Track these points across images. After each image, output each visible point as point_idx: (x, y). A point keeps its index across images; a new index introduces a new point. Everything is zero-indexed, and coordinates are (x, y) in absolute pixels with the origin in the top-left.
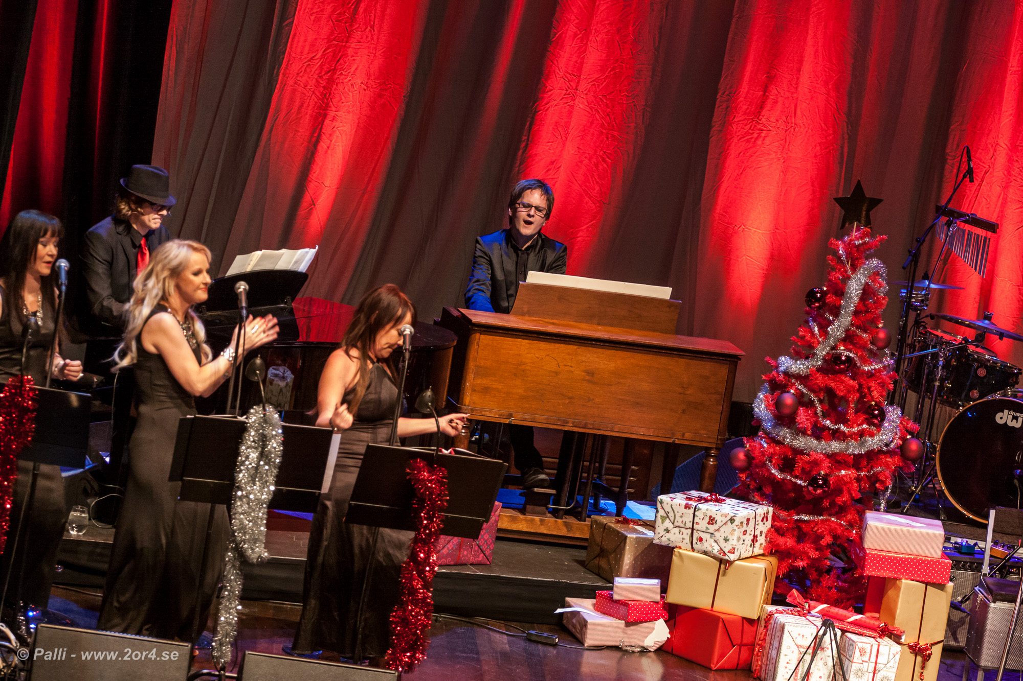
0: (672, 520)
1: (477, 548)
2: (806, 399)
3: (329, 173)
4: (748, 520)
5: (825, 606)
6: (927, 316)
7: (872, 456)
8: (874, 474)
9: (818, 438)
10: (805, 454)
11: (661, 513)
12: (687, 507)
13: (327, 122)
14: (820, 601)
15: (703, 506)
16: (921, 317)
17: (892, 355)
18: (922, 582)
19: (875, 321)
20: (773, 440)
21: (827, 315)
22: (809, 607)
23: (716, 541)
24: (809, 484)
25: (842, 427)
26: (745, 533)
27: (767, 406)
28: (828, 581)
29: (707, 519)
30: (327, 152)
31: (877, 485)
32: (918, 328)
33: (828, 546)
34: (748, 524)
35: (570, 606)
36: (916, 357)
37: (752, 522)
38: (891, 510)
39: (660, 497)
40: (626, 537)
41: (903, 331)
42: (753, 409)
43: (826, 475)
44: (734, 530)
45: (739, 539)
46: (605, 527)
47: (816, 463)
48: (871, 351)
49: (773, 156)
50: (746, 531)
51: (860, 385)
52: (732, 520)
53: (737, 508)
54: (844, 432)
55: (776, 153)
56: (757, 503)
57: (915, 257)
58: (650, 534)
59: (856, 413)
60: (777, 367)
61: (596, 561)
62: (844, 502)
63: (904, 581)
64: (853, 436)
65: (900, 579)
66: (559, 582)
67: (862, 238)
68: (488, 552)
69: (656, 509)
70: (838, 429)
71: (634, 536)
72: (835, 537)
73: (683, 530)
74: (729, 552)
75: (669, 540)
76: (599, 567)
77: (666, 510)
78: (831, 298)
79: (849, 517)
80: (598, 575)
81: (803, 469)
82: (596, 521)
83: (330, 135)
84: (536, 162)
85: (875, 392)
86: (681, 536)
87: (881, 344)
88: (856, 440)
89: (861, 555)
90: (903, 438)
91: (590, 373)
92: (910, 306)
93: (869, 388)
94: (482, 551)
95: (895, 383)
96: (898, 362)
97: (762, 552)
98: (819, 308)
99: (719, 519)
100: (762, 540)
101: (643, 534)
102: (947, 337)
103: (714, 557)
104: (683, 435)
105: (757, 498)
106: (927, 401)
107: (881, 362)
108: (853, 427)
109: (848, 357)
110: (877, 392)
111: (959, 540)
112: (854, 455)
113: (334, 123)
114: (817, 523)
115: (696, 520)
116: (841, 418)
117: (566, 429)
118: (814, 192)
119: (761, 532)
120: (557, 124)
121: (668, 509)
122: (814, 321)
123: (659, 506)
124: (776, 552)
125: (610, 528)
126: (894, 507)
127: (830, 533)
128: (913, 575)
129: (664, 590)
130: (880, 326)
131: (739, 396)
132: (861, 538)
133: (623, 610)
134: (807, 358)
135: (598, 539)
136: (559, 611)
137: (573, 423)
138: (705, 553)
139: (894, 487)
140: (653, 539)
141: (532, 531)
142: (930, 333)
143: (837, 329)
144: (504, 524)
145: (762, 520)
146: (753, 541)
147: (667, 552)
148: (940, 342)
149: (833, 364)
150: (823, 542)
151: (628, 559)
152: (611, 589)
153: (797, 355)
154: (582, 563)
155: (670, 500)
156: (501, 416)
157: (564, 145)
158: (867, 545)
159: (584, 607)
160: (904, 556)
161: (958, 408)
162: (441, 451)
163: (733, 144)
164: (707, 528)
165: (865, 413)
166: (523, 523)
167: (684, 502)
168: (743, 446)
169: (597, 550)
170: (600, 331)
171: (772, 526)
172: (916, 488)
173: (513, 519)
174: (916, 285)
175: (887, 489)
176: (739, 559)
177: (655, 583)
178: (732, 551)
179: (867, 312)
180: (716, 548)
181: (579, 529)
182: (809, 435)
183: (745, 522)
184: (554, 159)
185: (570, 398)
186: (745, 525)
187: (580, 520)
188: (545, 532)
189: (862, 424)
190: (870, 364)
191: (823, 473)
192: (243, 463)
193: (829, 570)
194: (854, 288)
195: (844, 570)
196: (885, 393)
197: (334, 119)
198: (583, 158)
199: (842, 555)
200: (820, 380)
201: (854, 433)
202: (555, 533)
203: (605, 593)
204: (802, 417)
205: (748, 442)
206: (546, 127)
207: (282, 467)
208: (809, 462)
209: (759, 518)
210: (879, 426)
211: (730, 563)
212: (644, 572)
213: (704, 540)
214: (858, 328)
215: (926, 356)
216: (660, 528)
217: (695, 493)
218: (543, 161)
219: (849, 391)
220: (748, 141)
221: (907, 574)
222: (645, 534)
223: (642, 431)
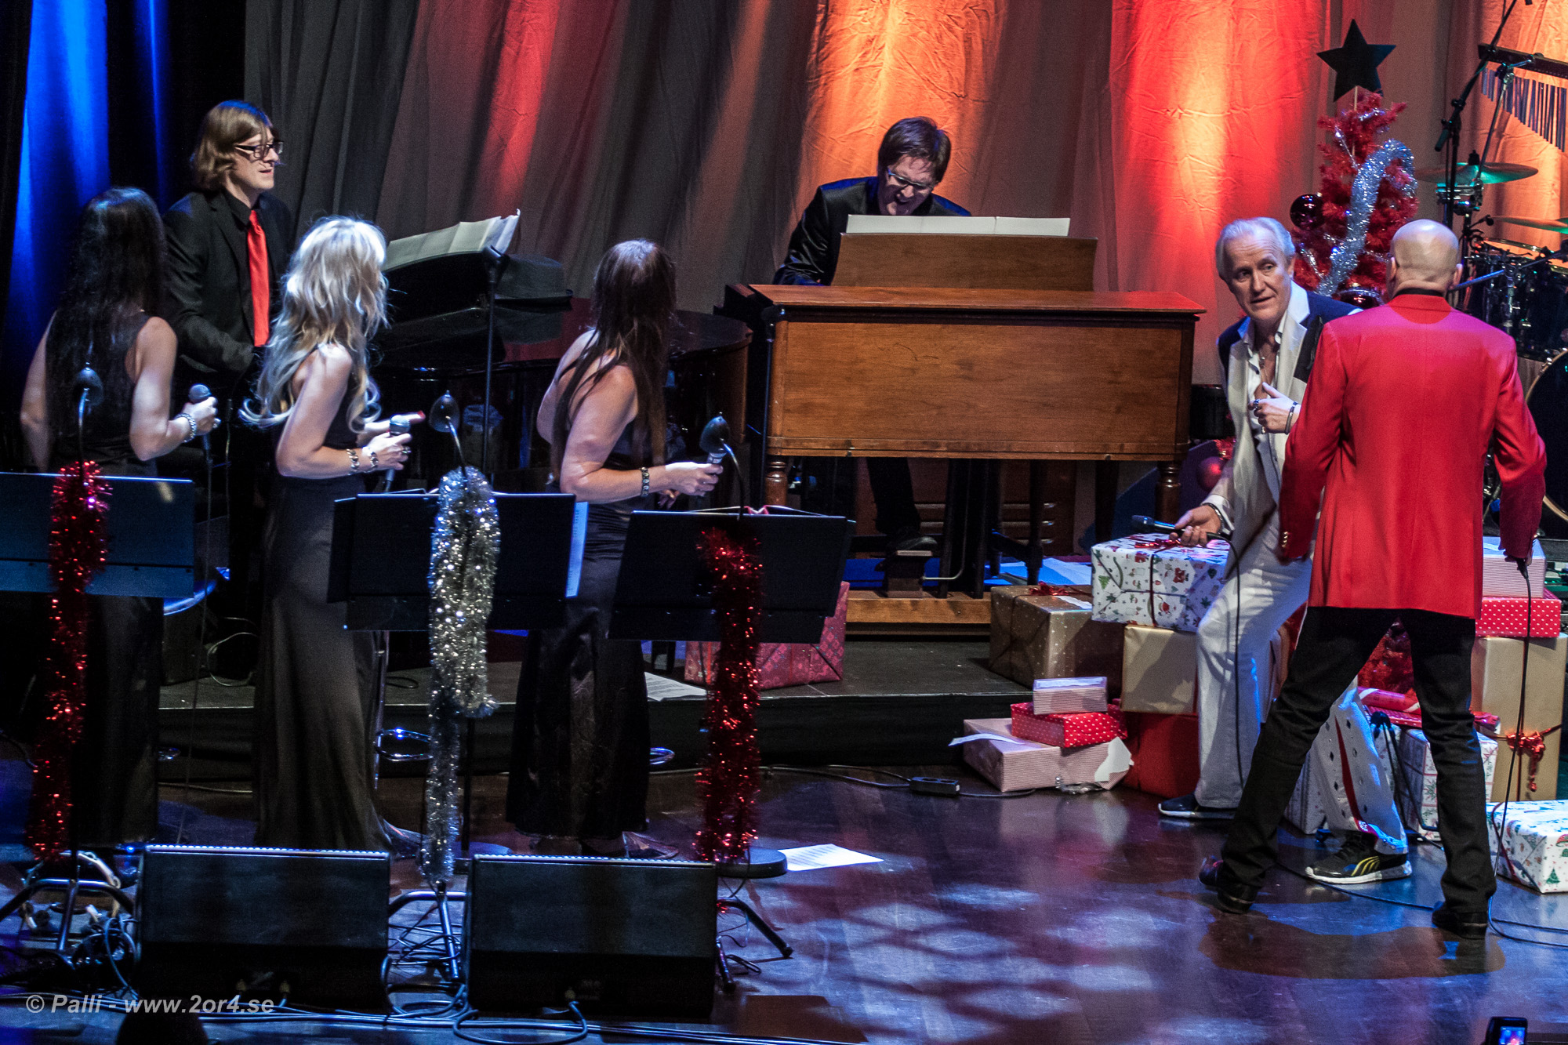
1: (817, 656)
3: (522, 94)
5: (1371, 690)
6: (1481, 221)
11: (1100, 572)
12: (1139, 558)
13: (511, 13)
14: (1363, 683)
15: (1166, 555)
18: (1519, 638)
21: (1327, 236)
23: (1190, 608)
29: (1173, 575)
30: (515, 61)
35: (973, 733)
36: (1472, 287)
39: (1095, 548)
40: (1049, 616)
46: (1013, 603)
52: (1212, 572)
53: (1217, 552)
57: (1452, 130)
61: (1006, 659)
63: (1489, 639)
66: (951, 697)
67: (1367, 110)
68: (835, 662)
69: (1092, 566)
71: (1061, 612)
73: (1136, 595)
75: (1116, 612)
76: (1011, 667)
77: (1108, 567)
78: (1330, 209)
80: (1011, 678)
82: (998, 595)
83: (519, 33)
84: (844, 43)
86: (1134, 606)
91: (966, 365)
92: (1453, 208)
94: (826, 660)
98: (1313, 226)
99: (1191, 572)
101: (1076, 607)
102: (1515, 250)
113: (523, 15)
115: (1156, 577)
117: (940, 455)
118: (1285, 46)
121: (1110, 564)
122: (1308, 247)
123: (1095, 561)
125: (1022, 603)
133: (1054, 730)
135: (1006, 623)
136: (956, 741)
137: (947, 445)
138: (1175, 627)
140: (1091, 614)
141: (900, 621)
142: (1490, 247)
143: (1343, 257)
144: (857, 615)
147: (1114, 633)
148: (1507, 260)
151: (1055, 649)
152: (1030, 698)
154: (983, 663)
155: (1111, 550)
156: (835, 447)
159: (995, 732)
161: (1545, 360)
162: (748, 512)
164: (1174, 589)
166: (882, 611)
167: (1133, 552)
168: (1216, 453)
169: (1005, 641)
170: (975, 297)
172: (1492, 491)
173: (869, 606)
174: (1459, 174)
177: (1097, 682)
179: (1388, 224)
181: (975, 611)
184: (873, 35)
185: (939, 407)
187: (973, 597)
188: (921, 621)
192: (439, 562)
194: (1365, 190)
197: (521, 8)
198: (917, 29)
202: (936, 621)
203: (1022, 706)
205: (1224, 446)
207: (502, 560)
212: (1081, 667)
213: (1172, 608)
214: (1378, 250)
215: (1487, 282)
218: (856, 39)
221: (1494, 628)
222: (1079, 608)
223: (1057, 447)
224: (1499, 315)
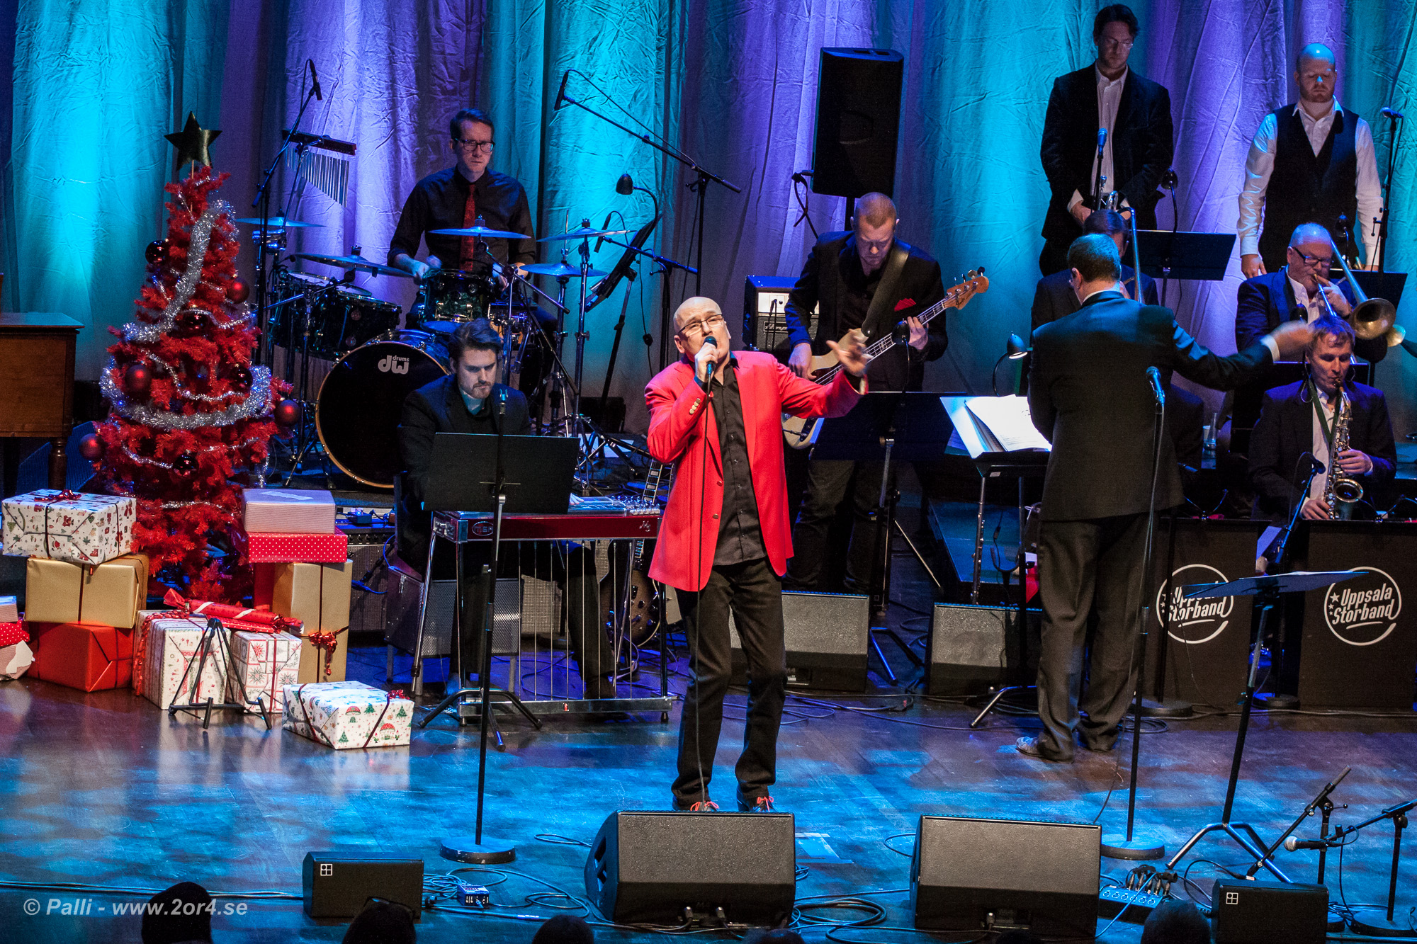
0: (22, 526)
2: (159, 369)
4: (109, 515)
7: (242, 426)
8: (247, 446)
9: (179, 412)
10: (166, 432)
11: (8, 519)
12: (37, 509)
14: (201, 598)
15: (56, 506)
16: (280, 259)
17: (252, 307)
18: (317, 563)
19: (228, 271)
20: (128, 421)
21: (173, 271)
22: (190, 607)
24: (173, 468)
25: (205, 397)
26: (107, 531)
27: (115, 382)
28: (207, 574)
31: (253, 458)
32: (279, 273)
33: (206, 534)
34: (109, 520)
36: (280, 306)
37: (114, 518)
38: (272, 485)
41: (261, 278)
42: (99, 388)
43: (194, 454)
45: (101, 539)
47: (179, 442)
48: (227, 305)
49: (89, 94)
50: (108, 529)
51: (220, 347)
54: (207, 403)
55: (92, 91)
56: (117, 495)
59: (218, 378)
60: (122, 336)
62: (218, 483)
63: (295, 564)
64: (218, 406)
65: (291, 562)
67: (202, 178)
70: (200, 399)
72: (212, 524)
74: (91, 555)
77: (14, 516)
78: (174, 251)
79: (225, 499)
81: (165, 450)
85: (238, 353)
87: (237, 297)
88: (222, 410)
89: (243, 540)
90: (276, 402)
93: (230, 348)
95: (259, 339)
96: (260, 315)
97: (129, 550)
100: (127, 536)
103: (75, 563)
104: (23, 427)
105: (117, 490)
106: (298, 356)
107: (241, 317)
108: (216, 396)
109: (203, 316)
110: (241, 352)
111: (353, 510)
112: (222, 427)
114: (188, 510)
116: (202, 387)
118: (141, 131)
119: (126, 528)
122: (159, 278)
124: (146, 548)
126: (274, 480)
127: (205, 519)
130: (235, 276)
131: (83, 375)
132: (241, 522)
134: (155, 322)
139: (272, 458)
143: (185, 286)
145: (126, 514)
146: (117, 539)
149: (185, 325)
150: (198, 531)
153: (145, 319)
158: (250, 527)
160: (292, 536)
161: (334, 360)
163: (41, 86)
165: (229, 377)
167: (33, 504)
171: (138, 519)
172: (296, 456)
175: (264, 462)
176: (104, 562)
178: (95, 554)
179: (218, 261)
180: (76, 551)
182: (167, 411)
183: (106, 518)
186: (106, 522)
189: (226, 391)
190: (228, 320)
191: (188, 451)
193: (210, 560)
194: (200, 237)
195: (226, 560)
196: (249, 352)
199: (221, 544)
200: (174, 346)
201: (219, 402)
204: (158, 390)
208: (171, 442)
209: (121, 512)
210: (246, 391)
211: (95, 567)
215: (292, 303)
216: (9, 536)
219: (208, 355)
220: (57, 80)
221: (299, 556)
224: (300, 328)
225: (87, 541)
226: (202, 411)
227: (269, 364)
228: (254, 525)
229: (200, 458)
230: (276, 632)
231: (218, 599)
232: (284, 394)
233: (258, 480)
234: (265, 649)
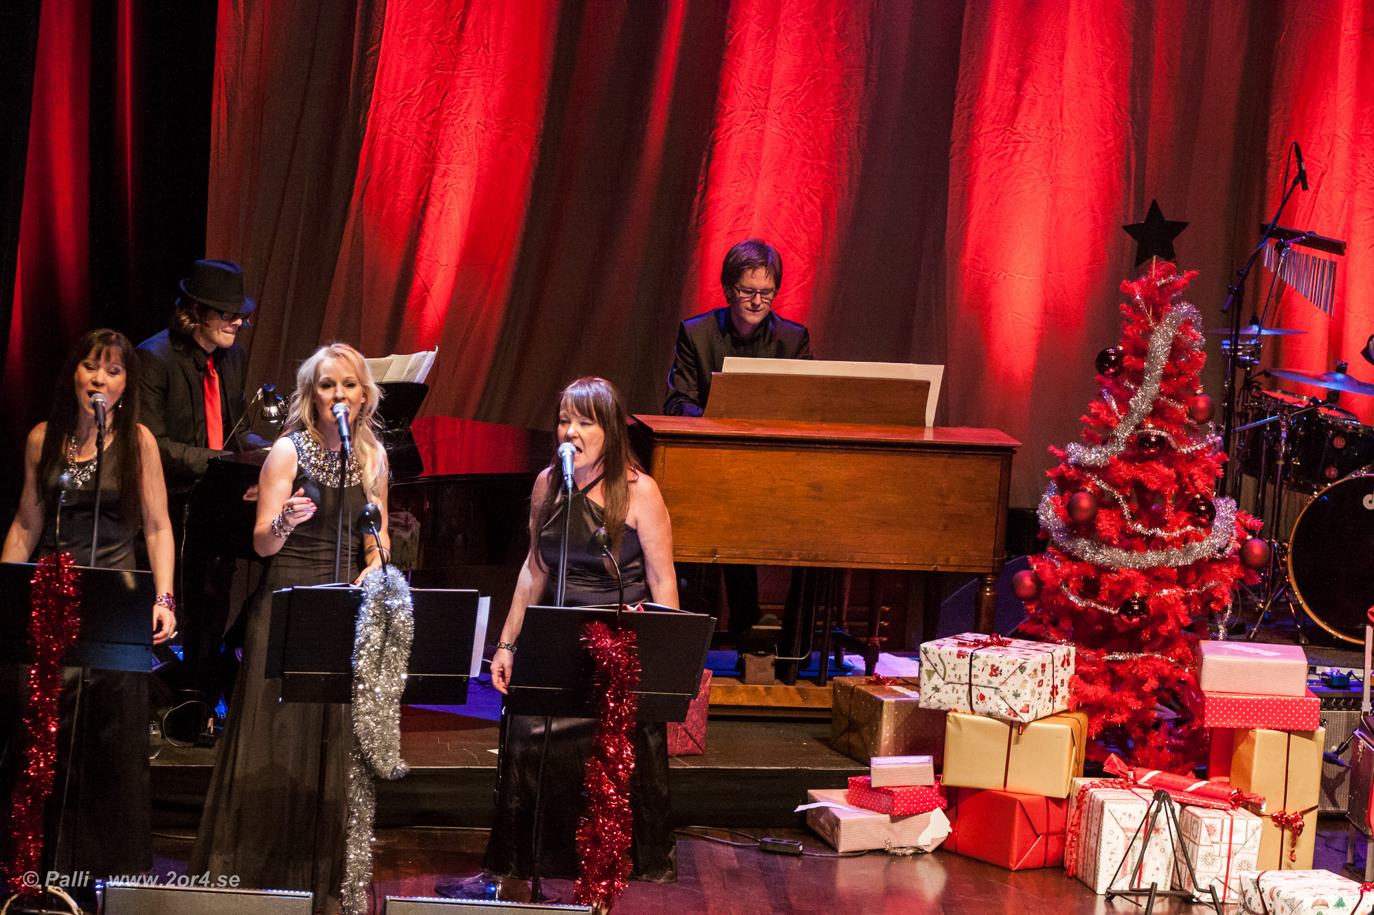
0: (942, 673)
1: (683, 733)
2: (1107, 499)
3: (444, 248)
4: (1043, 666)
5: (1155, 773)
6: (1260, 374)
7: (1202, 567)
8: (1207, 590)
9: (1128, 549)
10: (1112, 571)
11: (927, 666)
12: (960, 655)
13: (436, 179)
14: (1148, 766)
15: (983, 653)
16: (1253, 374)
17: (1218, 429)
18: (1283, 730)
19: (1191, 386)
20: (1071, 557)
21: (1127, 383)
22: (1134, 775)
23: (1003, 698)
24: (1120, 612)
25: (1160, 532)
26: (1040, 684)
27: (1056, 511)
28: (1157, 738)
29: (988, 670)
30: (439, 219)
31: (1212, 605)
32: (1250, 390)
33: (1154, 692)
34: (1043, 671)
35: (814, 801)
36: (1251, 429)
37: (1049, 669)
38: (1234, 637)
39: (923, 646)
40: (883, 701)
41: (1229, 396)
42: (1037, 517)
43: (1143, 597)
44: (1025, 681)
45: (1033, 692)
46: (852, 691)
47: (1128, 583)
48: (1189, 427)
49: (1036, 175)
50: (1042, 681)
51: (1179, 474)
52: (1022, 668)
53: (1027, 652)
54: (1162, 539)
55: (1040, 171)
56: (1053, 642)
57: (1237, 297)
58: (913, 695)
59: (1176, 511)
60: (1066, 458)
61: (844, 738)
62: (1170, 632)
63: (1258, 730)
64: (1174, 542)
65: (1253, 728)
66: (797, 770)
67: (1165, 277)
68: (699, 738)
69: (920, 661)
70: (1154, 534)
71: (893, 700)
72: (1162, 680)
73: (957, 687)
74: (1021, 711)
75: (940, 701)
76: (849, 746)
77: (933, 662)
79: (1178, 651)
80: (849, 756)
81: (1111, 591)
82: (840, 684)
83: (442, 196)
84: (720, 210)
85: (1199, 482)
86: (955, 696)
87: (1201, 417)
88: (1179, 547)
89: (1199, 700)
90: (1241, 540)
91: (816, 487)
92: (1237, 362)
93: (1191, 476)
94: (691, 737)
95: (1225, 466)
96: (1226, 439)
97: (1065, 707)
98: (1115, 375)
99: (1004, 667)
100: (1064, 691)
101: (904, 695)
102: (1288, 399)
103: (1003, 720)
104: (947, 560)
105: (1053, 636)
106: (1270, 488)
107: (1204, 439)
108: (1173, 531)
109: (1159, 438)
110: (1203, 481)
111: (1328, 670)
112: (1178, 567)
113: (446, 180)
114: (1135, 663)
115: (974, 672)
116: (1156, 520)
117: (790, 564)
118: (1095, 219)
119: (1062, 681)
120: (743, 156)
121: (935, 660)
122: (1110, 392)
123: (922, 656)
124: (1085, 705)
125: (859, 691)
126: (1237, 632)
127: (1154, 674)
128: (1270, 722)
129: (939, 769)
130: (1199, 392)
131: (1019, 501)
132: (1197, 678)
133: (885, 800)
134: (1104, 443)
135: (845, 708)
136: (801, 808)
137: (799, 555)
138: (989, 715)
139: (1235, 607)
140: (918, 702)
141: (755, 704)
142: (1267, 396)
143: (1141, 401)
144: (718, 698)
145: (1062, 665)
146: (1052, 693)
147: (939, 717)
148: (1282, 407)
149: (1140, 447)
150: (1146, 688)
151: (887, 731)
152: (868, 773)
153: (1091, 441)
154: (824, 741)
155: (936, 648)
156: (703, 554)
157: (755, 184)
158: (1206, 686)
159: (832, 800)
160: (1255, 697)
161: (1312, 494)
162: (626, 608)
163: (982, 164)
164: (990, 682)
165: (1189, 510)
166: (741, 695)
167: (956, 650)
168: (1028, 567)
169: (845, 724)
170: (826, 429)
171: (1076, 672)
172: (1264, 604)
173: (729, 691)
174: (1241, 332)
175: (1226, 609)
176: (1036, 720)
177: (925, 762)
178: (1026, 710)
179: (1179, 375)
180: (1004, 706)
181: (819, 697)
182: (1115, 546)
183: (1040, 669)
184: (744, 203)
185: (792, 523)
186: (1039, 673)
187: (819, 684)
188: (773, 704)
189: (1184, 526)
190: (1190, 444)
191: (1138, 595)
192: (362, 646)
193: (1158, 724)
194: (1160, 344)
195: (1178, 723)
196: (1212, 482)
197: (445, 174)
198: (782, 199)
199: (1173, 703)
200: (1124, 471)
201: (1176, 538)
202: (786, 705)
203: (860, 779)
204: (1105, 523)
205: (1035, 561)
206: (729, 162)
207: (415, 648)
208: (1118, 582)
209: (1058, 663)
210: (1208, 527)
211: (1023, 726)
212: (910, 746)
213: (987, 698)
214: (1169, 397)
215: (1264, 426)
216: (927, 686)
217: (969, 637)
218: (730, 207)
219: (1164, 483)
220: (1001, 158)
221: (1262, 721)
222: (908, 696)
223: (892, 559)
224: (1273, 454)
225: (1016, 695)
226: (1156, 548)
227: (1236, 496)
228: (1210, 683)
229: (1151, 603)
230: (1233, 808)
231: (1169, 768)
232: (1252, 532)
233: (1218, 631)
234: (1219, 828)
